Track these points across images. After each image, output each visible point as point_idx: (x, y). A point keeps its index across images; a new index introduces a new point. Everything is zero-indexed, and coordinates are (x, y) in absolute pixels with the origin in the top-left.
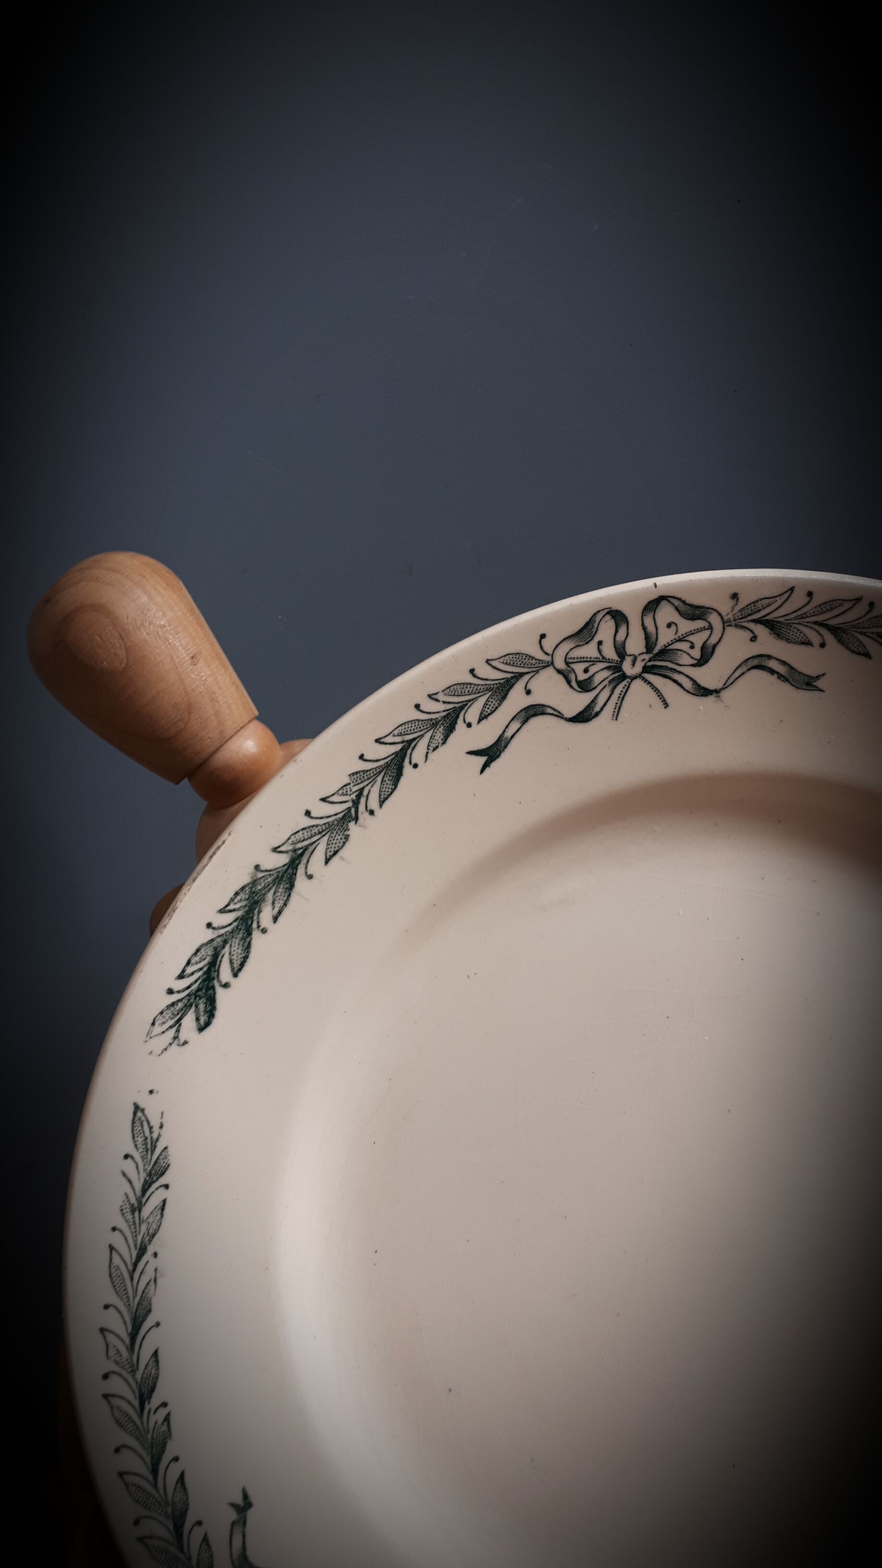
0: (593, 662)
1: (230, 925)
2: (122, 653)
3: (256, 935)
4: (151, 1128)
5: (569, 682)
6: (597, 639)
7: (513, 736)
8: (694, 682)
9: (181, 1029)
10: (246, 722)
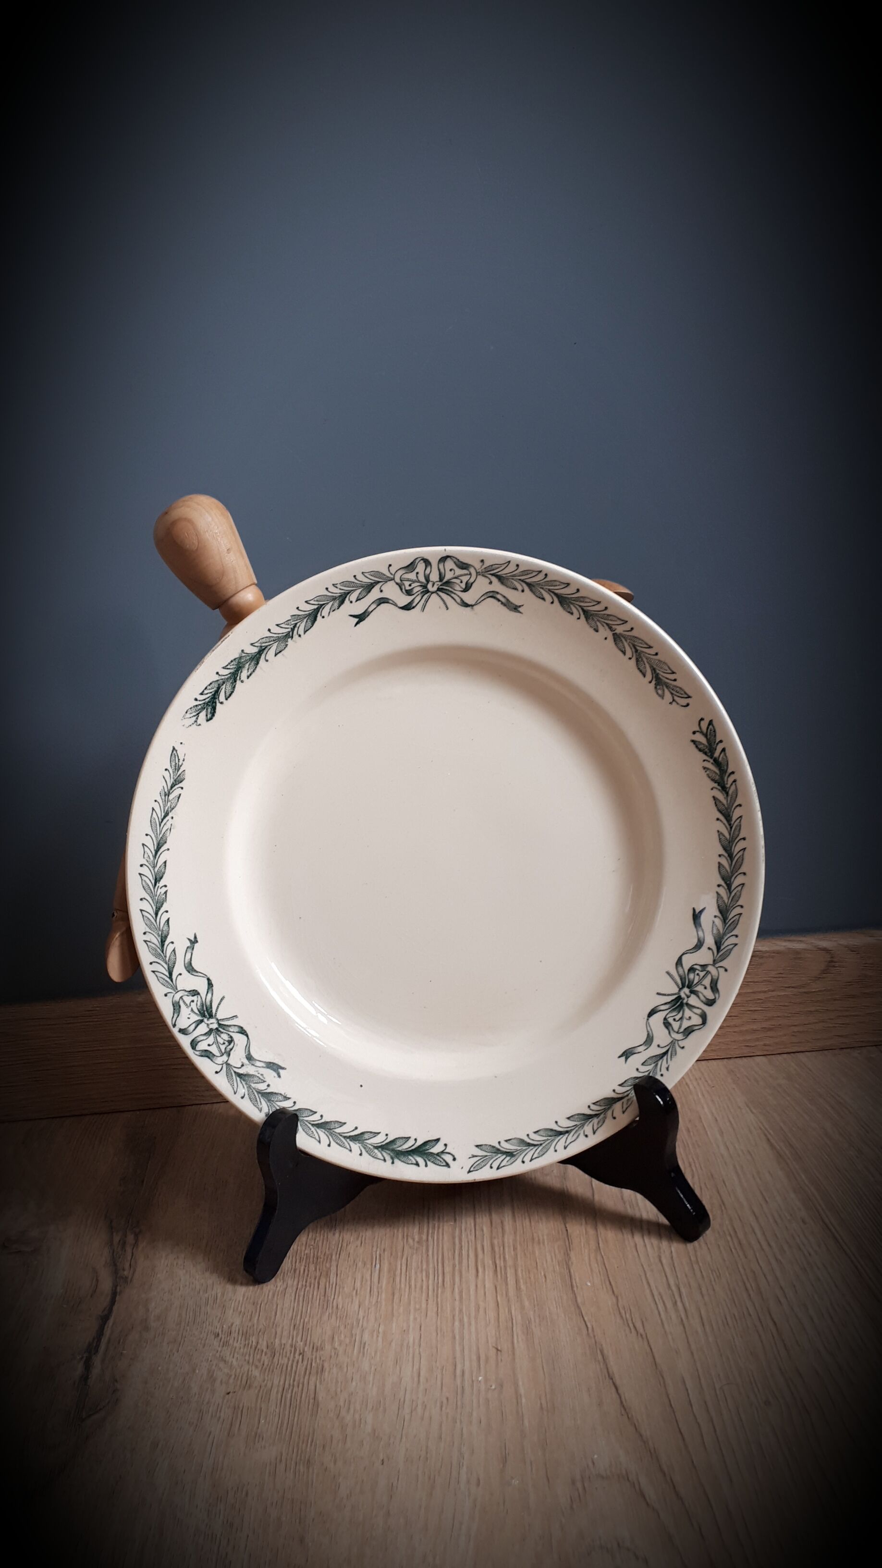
0: (414, 582)
1: (227, 675)
2: (196, 542)
3: (238, 682)
4: (179, 760)
5: (401, 589)
6: (416, 571)
7: (372, 611)
8: (462, 600)
9: (199, 718)
10: (249, 585)
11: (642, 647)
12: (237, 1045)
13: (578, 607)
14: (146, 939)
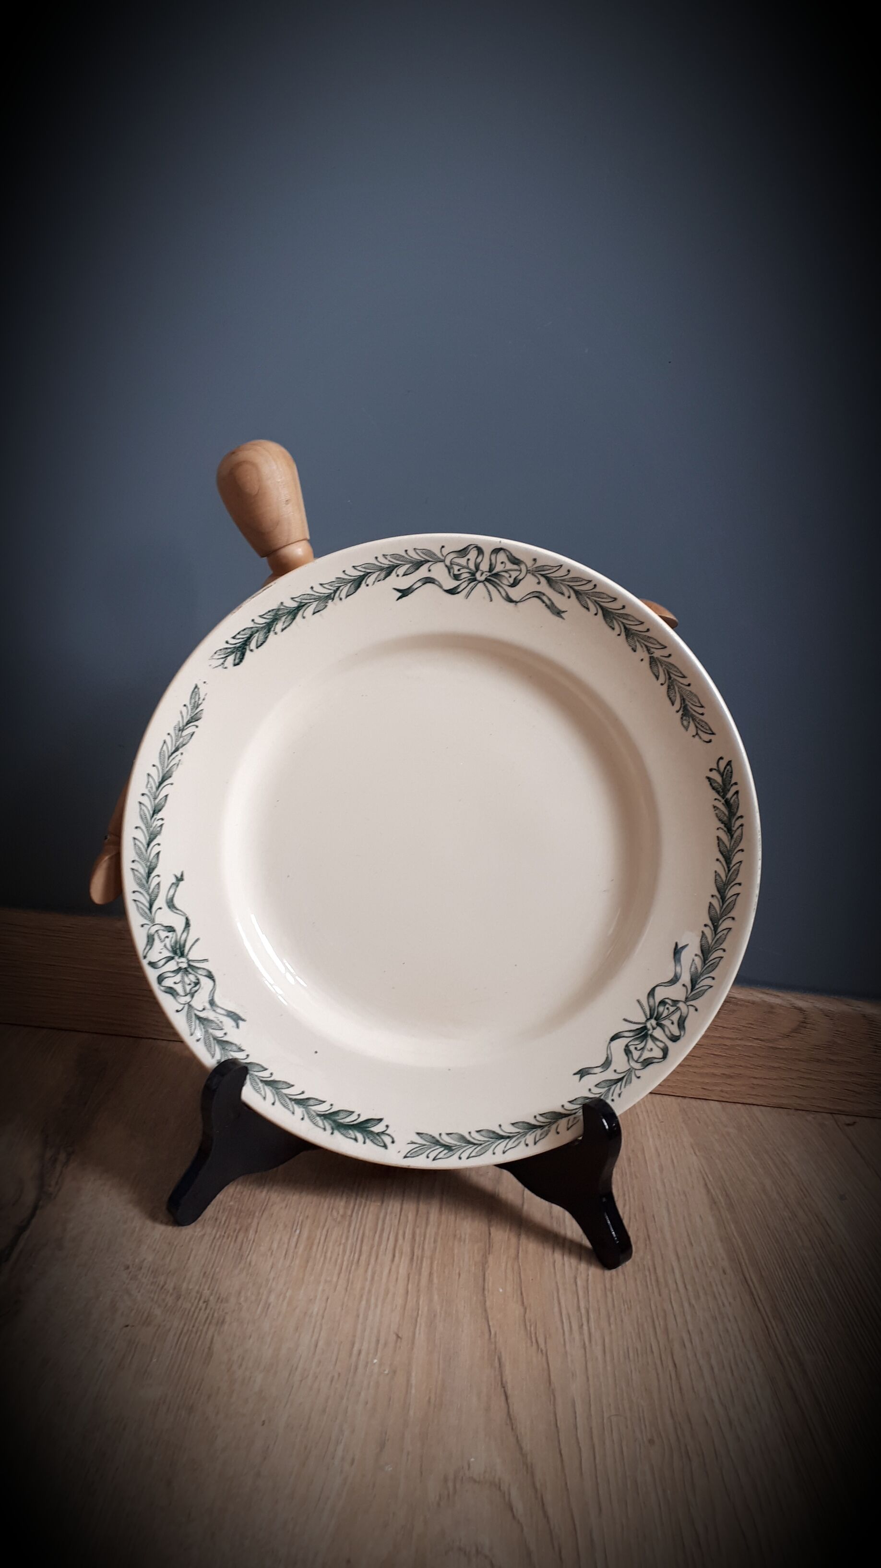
0: (464, 567)
1: (262, 624)
2: (257, 487)
3: (272, 633)
4: (199, 698)
5: (450, 572)
6: (468, 557)
7: (417, 589)
8: (507, 594)
9: (227, 661)
10: (301, 539)
11: (675, 675)
12: (202, 988)
13: (620, 623)
14: (134, 867)
